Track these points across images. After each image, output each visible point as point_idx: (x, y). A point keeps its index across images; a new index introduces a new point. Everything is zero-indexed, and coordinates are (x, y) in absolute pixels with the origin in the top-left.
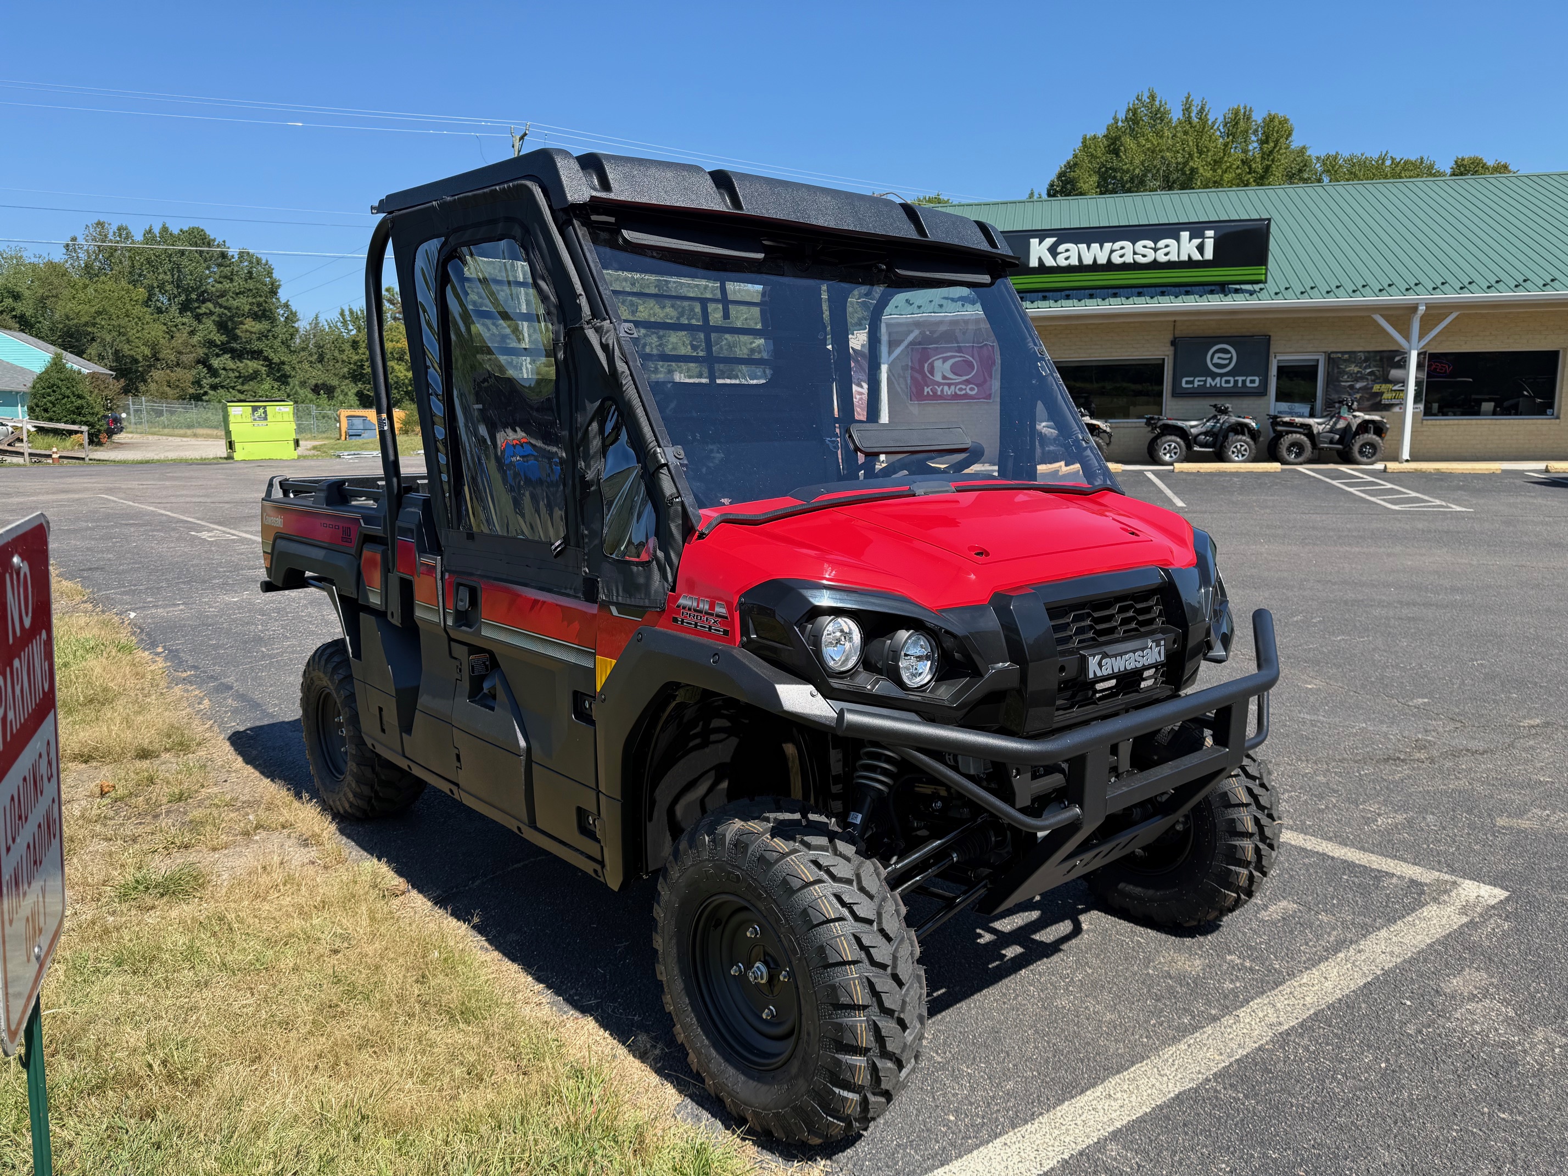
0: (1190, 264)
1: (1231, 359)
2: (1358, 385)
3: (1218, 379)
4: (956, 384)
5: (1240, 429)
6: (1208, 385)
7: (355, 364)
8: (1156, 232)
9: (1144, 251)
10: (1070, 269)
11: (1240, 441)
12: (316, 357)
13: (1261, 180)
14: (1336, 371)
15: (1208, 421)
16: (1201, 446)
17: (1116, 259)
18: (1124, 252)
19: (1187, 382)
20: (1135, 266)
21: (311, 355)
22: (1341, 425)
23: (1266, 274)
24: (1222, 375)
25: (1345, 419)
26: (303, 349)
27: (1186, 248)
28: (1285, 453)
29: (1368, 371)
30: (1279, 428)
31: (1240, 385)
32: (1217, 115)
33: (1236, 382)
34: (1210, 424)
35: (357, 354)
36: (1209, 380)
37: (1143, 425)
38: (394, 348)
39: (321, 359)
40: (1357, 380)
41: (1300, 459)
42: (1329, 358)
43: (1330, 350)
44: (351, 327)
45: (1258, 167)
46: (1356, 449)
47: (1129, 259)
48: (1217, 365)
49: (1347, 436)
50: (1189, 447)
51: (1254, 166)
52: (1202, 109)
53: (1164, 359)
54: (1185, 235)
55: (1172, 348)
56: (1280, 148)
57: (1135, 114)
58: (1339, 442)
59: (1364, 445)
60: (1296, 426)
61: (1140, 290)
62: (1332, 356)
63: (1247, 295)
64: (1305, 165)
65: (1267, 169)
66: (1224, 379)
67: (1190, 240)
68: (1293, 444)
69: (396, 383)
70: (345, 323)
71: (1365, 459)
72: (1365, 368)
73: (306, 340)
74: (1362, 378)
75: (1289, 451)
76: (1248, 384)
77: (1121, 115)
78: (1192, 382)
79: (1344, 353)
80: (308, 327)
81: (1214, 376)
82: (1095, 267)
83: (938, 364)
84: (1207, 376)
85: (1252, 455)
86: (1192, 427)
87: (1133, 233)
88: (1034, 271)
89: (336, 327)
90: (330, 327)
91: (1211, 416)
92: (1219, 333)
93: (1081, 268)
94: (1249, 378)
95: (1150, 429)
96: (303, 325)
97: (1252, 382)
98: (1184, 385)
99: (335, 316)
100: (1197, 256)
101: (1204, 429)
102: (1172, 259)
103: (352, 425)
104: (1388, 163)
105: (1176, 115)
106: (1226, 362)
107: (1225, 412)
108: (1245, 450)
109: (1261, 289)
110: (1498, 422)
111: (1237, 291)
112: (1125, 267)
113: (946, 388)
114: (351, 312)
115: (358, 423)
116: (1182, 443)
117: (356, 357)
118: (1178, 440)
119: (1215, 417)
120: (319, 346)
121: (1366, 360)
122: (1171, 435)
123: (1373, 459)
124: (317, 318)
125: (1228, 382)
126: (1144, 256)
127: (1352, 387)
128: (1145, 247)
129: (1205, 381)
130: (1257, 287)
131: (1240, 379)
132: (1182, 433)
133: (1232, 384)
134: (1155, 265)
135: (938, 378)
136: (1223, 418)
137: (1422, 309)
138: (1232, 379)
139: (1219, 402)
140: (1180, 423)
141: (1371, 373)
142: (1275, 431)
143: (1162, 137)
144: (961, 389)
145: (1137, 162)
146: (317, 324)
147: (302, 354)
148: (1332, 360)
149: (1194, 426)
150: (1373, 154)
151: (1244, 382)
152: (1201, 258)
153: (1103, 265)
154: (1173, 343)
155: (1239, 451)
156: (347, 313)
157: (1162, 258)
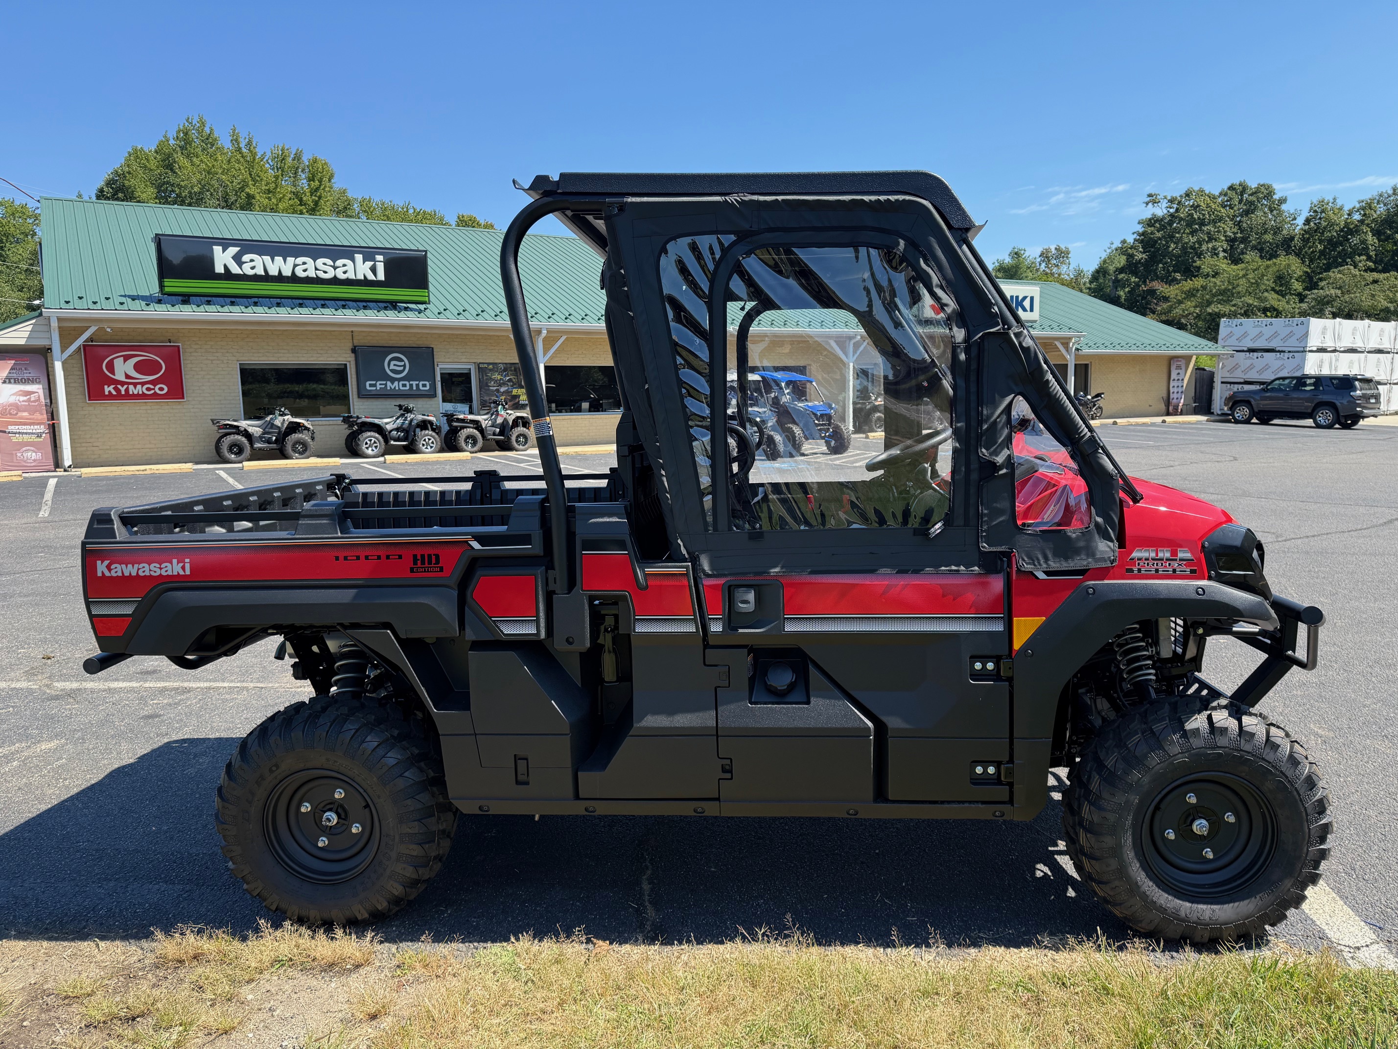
0: (366, 283)
1: (404, 366)
2: (502, 389)
3: (396, 383)
4: (143, 384)
5: (424, 425)
6: (389, 388)
8: (336, 252)
9: (323, 267)
10: (256, 278)
11: (427, 435)
13: (314, 210)
14: (485, 378)
15: (397, 419)
16: (395, 440)
17: (300, 273)
18: (307, 267)
19: (371, 385)
20: (318, 281)
22: (500, 420)
23: (428, 296)
24: (399, 380)
25: (502, 416)
27: (360, 269)
28: (463, 444)
29: (508, 378)
30: (455, 424)
31: (415, 388)
32: (265, 149)
33: (411, 385)
34: (400, 421)
36: (389, 383)
37: (340, 422)
40: (500, 385)
41: (475, 449)
42: (479, 368)
43: (479, 361)
45: (308, 199)
46: (513, 438)
47: (312, 273)
48: (393, 371)
49: (504, 428)
50: (386, 441)
51: (304, 199)
52: (249, 143)
53: (346, 365)
54: (359, 257)
55: (353, 355)
56: (325, 187)
57: (186, 134)
58: (501, 434)
59: (518, 436)
60: (467, 423)
61: (324, 302)
62: (481, 366)
63: (417, 313)
64: (349, 204)
65: (316, 203)
66: (401, 383)
67: (364, 263)
68: (468, 437)
71: (521, 447)
72: (505, 376)
74: (504, 384)
75: (467, 443)
76: (421, 388)
77: (172, 134)
78: (375, 385)
79: (489, 364)
81: (393, 380)
82: (280, 278)
83: (119, 363)
84: (386, 380)
85: (439, 447)
86: (387, 424)
87: (315, 251)
88: (219, 277)
91: (398, 414)
92: (391, 343)
93: (266, 278)
94: (421, 383)
95: (346, 426)
97: (424, 385)
98: (368, 388)
100: (371, 277)
101: (395, 426)
102: (350, 277)
104: (411, 211)
105: (225, 142)
106: (402, 368)
107: (408, 410)
108: (433, 443)
109: (425, 309)
110: (594, 416)
111: (406, 309)
112: (308, 280)
113: (131, 387)
116: (380, 438)
118: (377, 435)
119: (402, 415)
121: (505, 370)
122: (370, 431)
123: (526, 446)
125: (404, 385)
126: (325, 272)
127: (498, 391)
128: (325, 264)
129: (386, 384)
130: (422, 307)
131: (414, 383)
132: (379, 429)
133: (408, 388)
134: (335, 281)
135: (120, 376)
136: (410, 416)
137: (544, 332)
138: (407, 383)
139: (403, 402)
140: (376, 421)
141: (510, 380)
142: (450, 425)
143: (216, 160)
144: (148, 389)
145: (194, 180)
148: (482, 370)
149: (389, 424)
150: (399, 203)
151: (417, 385)
152: (375, 279)
153: (288, 277)
154: (354, 351)
155: (428, 444)
157: (342, 276)
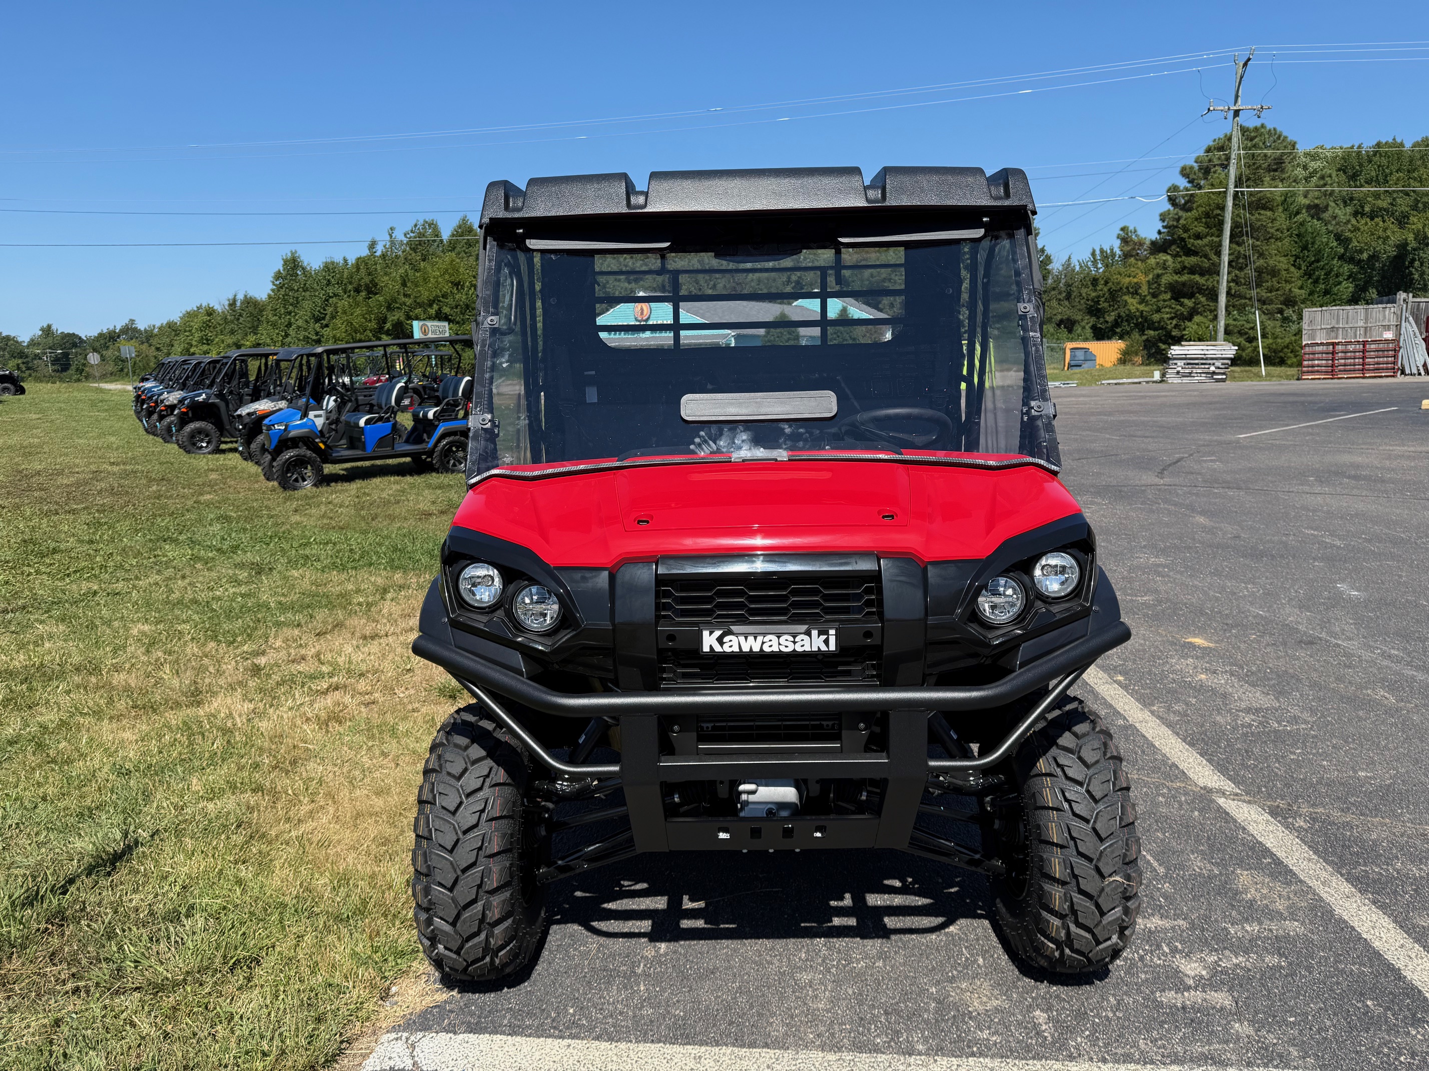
7: (1093, 300)
12: (1064, 294)
21: (1060, 293)
26: (1054, 289)
35: (1096, 290)
38: (1130, 283)
39: (1068, 297)
44: (1100, 265)
69: (1127, 315)
70: (1095, 262)
73: (1057, 280)
80: (1061, 269)
89: (1087, 266)
90: (1081, 267)
96: (1056, 266)
99: (1086, 256)
103: (1075, 356)
114: (1102, 251)
115: (1080, 355)
117: (1094, 294)
120: (1068, 285)
124: (1070, 258)
146: (1069, 265)
147: (1053, 293)
156: (1098, 252)
